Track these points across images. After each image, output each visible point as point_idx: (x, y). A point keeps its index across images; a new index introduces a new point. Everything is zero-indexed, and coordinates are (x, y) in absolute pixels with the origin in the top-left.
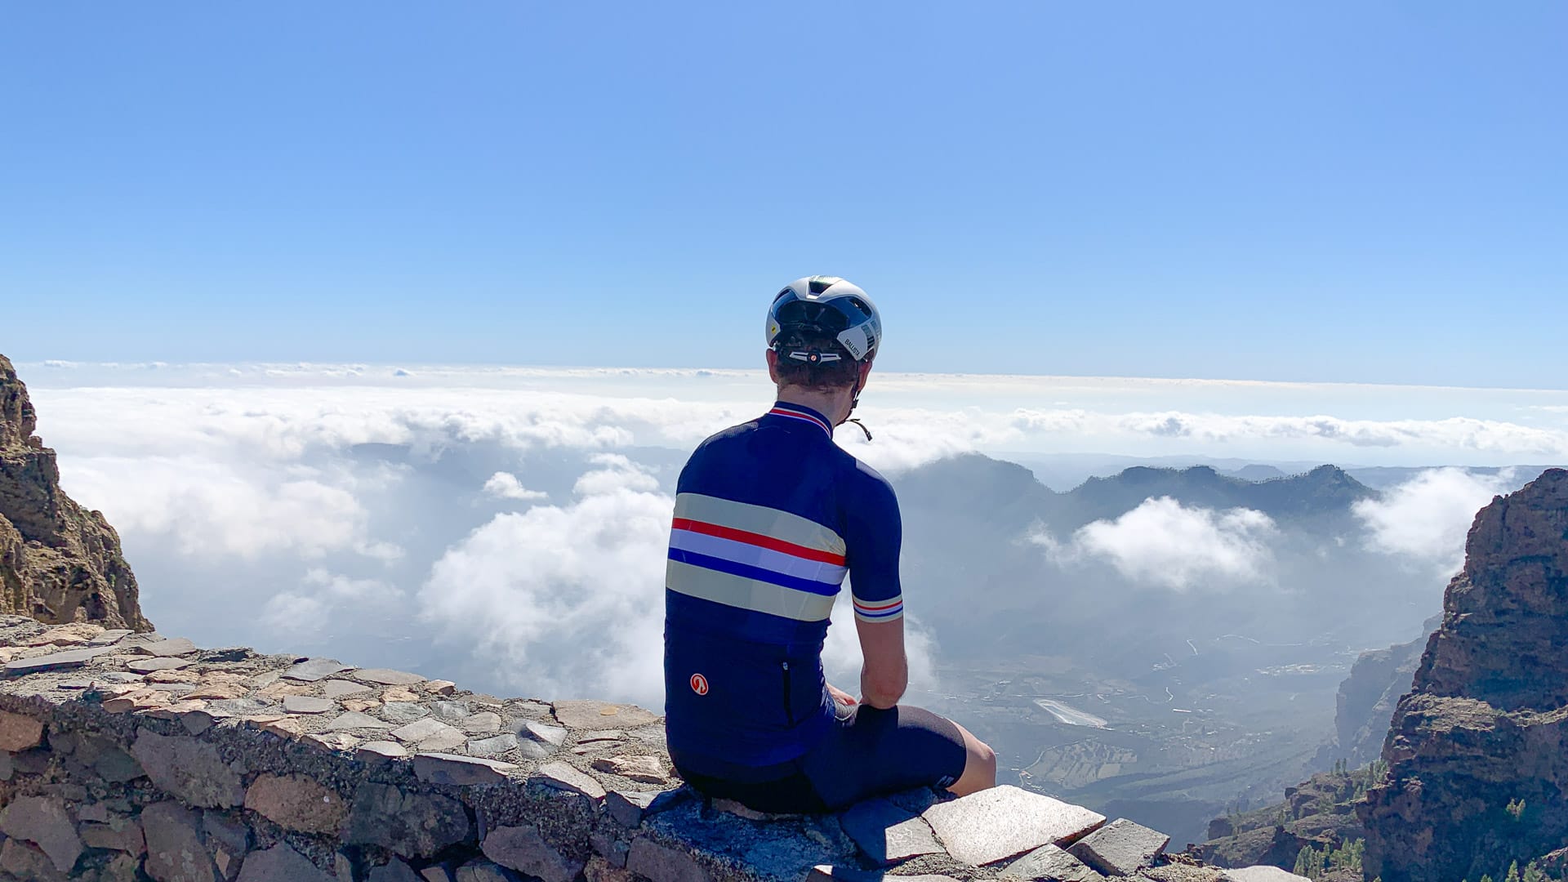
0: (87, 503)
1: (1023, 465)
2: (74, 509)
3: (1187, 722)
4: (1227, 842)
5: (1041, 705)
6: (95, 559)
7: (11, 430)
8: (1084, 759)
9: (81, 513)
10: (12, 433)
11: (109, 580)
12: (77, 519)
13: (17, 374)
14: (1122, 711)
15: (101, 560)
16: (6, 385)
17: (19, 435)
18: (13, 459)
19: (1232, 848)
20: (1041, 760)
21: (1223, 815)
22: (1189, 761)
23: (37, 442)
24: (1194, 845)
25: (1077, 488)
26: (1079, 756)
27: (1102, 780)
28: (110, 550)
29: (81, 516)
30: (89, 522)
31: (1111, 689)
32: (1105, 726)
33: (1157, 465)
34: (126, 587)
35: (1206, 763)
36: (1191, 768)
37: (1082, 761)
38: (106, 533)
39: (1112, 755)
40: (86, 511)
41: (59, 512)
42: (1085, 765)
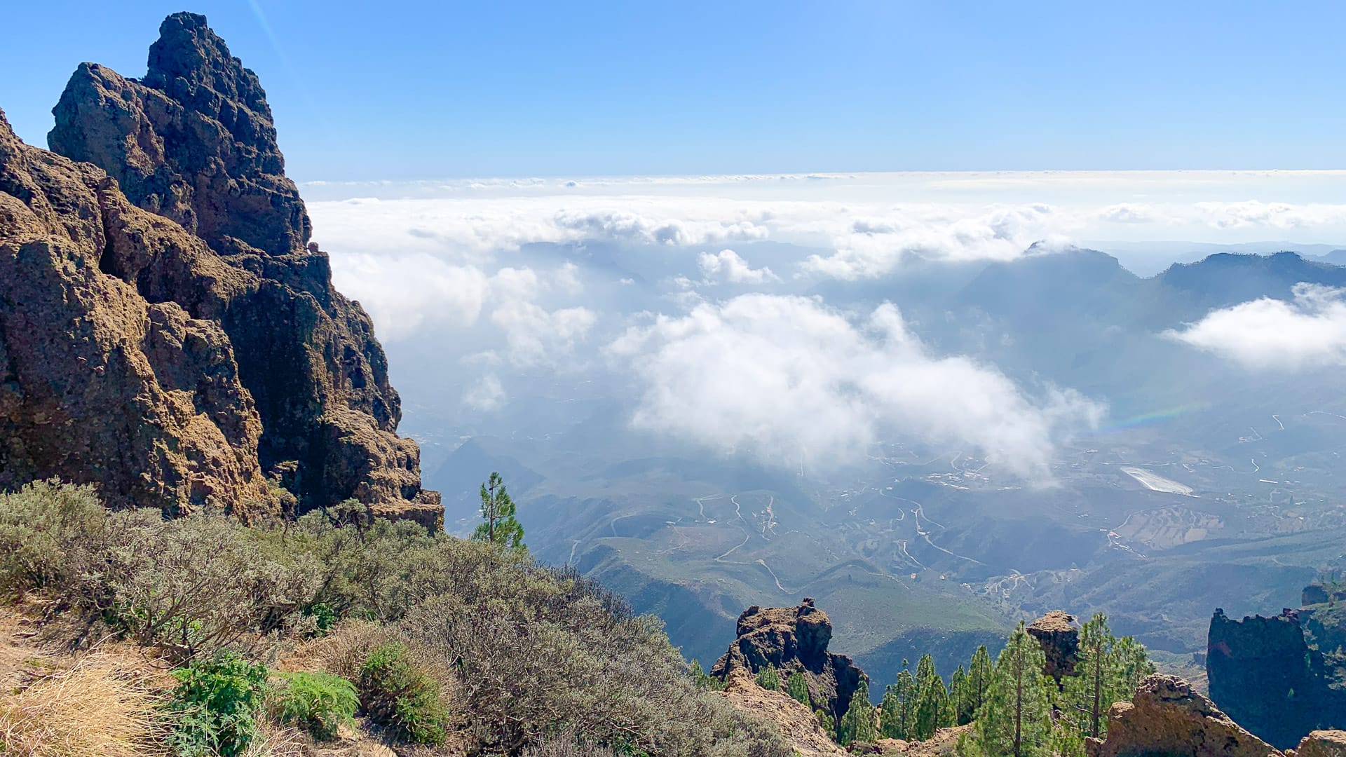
0: (349, 295)
1: (1107, 253)
2: (341, 300)
3: (1275, 492)
4: (1323, 609)
5: (1128, 472)
6: (356, 340)
7: (296, 238)
8: (1170, 523)
9: (346, 303)
10: (297, 240)
11: (366, 356)
12: (344, 308)
13: (299, 193)
14: (1206, 480)
15: (361, 340)
16: (292, 202)
17: (301, 242)
18: (299, 261)
19: (1328, 614)
20: (1128, 523)
21: (1315, 582)
22: (1276, 529)
23: (314, 247)
24: (1290, 610)
25: (1161, 274)
26: (1166, 521)
27: (1189, 543)
28: (366, 332)
29: (346, 305)
30: (352, 310)
31: (1197, 460)
32: (1191, 493)
33: (1240, 251)
34: (379, 362)
35: (1294, 531)
36: (1279, 536)
37: (1168, 525)
38: (363, 319)
39: (1198, 521)
40: (348, 301)
41: (332, 303)
42: (1171, 529)
